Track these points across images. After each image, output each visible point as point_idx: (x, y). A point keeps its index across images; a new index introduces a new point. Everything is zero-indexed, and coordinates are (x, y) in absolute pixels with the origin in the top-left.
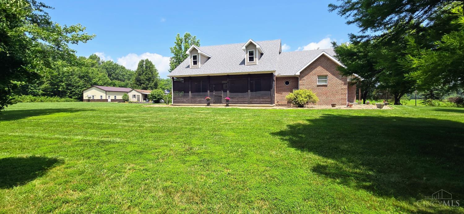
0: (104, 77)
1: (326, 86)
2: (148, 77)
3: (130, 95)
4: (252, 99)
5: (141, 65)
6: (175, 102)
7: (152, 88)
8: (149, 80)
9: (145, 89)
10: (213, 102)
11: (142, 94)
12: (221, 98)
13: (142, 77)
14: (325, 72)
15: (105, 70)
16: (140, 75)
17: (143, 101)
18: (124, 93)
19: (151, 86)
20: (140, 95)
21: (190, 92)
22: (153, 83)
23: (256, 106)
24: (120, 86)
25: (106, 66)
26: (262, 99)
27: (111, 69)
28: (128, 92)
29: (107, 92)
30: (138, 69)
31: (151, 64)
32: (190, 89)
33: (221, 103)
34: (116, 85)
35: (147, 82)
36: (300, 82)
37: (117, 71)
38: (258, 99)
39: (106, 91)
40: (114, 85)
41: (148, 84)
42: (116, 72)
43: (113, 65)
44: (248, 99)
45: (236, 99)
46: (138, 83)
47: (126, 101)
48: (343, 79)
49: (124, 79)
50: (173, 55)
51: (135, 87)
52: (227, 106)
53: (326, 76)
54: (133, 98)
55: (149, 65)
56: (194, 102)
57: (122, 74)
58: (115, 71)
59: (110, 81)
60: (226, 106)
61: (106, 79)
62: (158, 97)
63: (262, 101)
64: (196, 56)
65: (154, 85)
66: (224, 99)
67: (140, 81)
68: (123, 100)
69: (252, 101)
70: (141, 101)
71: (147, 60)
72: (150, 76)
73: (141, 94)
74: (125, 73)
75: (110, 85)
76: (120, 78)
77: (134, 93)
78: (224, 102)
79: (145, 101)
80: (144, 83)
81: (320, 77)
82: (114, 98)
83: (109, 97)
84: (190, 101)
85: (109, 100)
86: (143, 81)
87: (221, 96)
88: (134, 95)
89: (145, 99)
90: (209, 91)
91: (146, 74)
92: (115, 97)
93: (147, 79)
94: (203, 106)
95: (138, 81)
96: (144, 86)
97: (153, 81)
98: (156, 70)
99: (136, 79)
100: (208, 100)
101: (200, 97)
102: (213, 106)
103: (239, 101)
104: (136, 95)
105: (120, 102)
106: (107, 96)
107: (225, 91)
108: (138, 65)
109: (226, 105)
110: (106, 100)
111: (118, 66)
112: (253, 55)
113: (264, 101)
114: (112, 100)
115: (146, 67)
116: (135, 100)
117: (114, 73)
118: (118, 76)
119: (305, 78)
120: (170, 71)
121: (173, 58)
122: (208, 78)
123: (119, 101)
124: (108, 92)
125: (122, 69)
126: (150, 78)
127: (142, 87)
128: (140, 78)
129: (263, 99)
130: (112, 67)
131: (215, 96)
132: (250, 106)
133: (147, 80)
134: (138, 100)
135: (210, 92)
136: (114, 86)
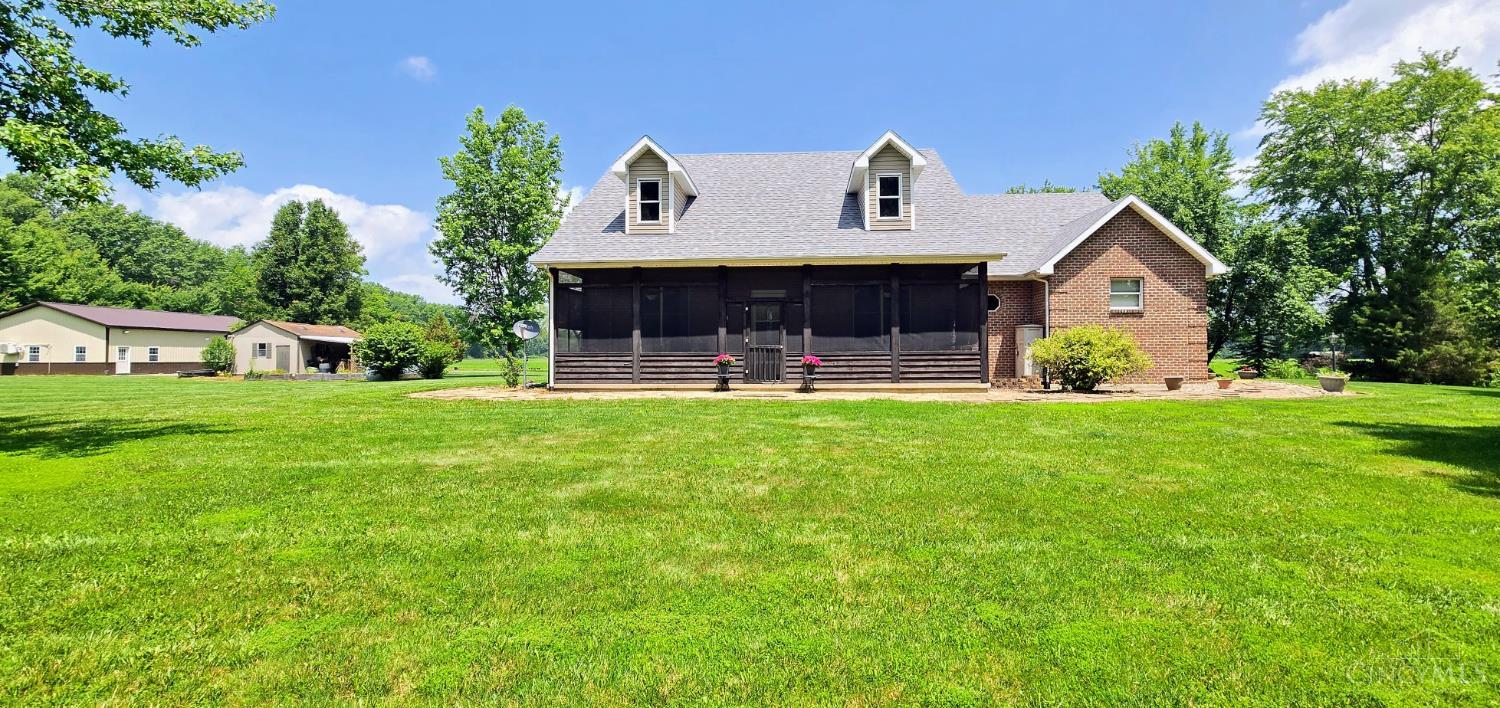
0: (92, 266)
1: (1138, 315)
2: (321, 272)
3: (242, 346)
4: (905, 363)
5: (287, 223)
6: (565, 376)
7: (337, 318)
8: (325, 283)
9: (310, 318)
10: (741, 376)
11: (299, 339)
12: (780, 358)
13: (293, 272)
14: (1135, 268)
15: (84, 238)
16: (283, 261)
17: (303, 371)
18: (208, 339)
19: (335, 306)
20: (294, 344)
21: (637, 333)
22: (343, 298)
23: (923, 390)
24: (167, 308)
25: (88, 224)
26: (946, 363)
27: (114, 235)
28: (230, 333)
29: (111, 331)
30: (274, 238)
31: (334, 221)
32: (636, 319)
33: (776, 376)
34: (148, 302)
35: (317, 292)
36: (1052, 301)
37: (145, 247)
38: (932, 363)
39: (108, 328)
40: (141, 303)
41: (321, 302)
42: (141, 250)
43: (125, 222)
44: (889, 363)
45: (841, 363)
46: (274, 295)
47: (223, 369)
48: (1192, 291)
49: (175, 279)
50: (452, 188)
51: (259, 311)
52: (804, 390)
53: (1137, 282)
54: (254, 355)
55: (322, 224)
56: (658, 376)
57: (167, 257)
58: (137, 246)
59: (121, 286)
60: (801, 390)
61: (101, 274)
62: (401, 354)
63: (947, 369)
64: (655, 185)
65: (347, 306)
66: (790, 364)
67: (284, 285)
68: (208, 364)
69: (907, 370)
70: (293, 371)
71: (318, 204)
72: (329, 268)
73: (296, 342)
74: (179, 255)
75: (120, 299)
76: (160, 273)
77: (260, 333)
78: (789, 376)
79: (313, 370)
80: (300, 297)
81: (1116, 282)
82: (145, 358)
83: (123, 351)
84: (636, 373)
85: (124, 367)
86: (300, 287)
87: (779, 351)
88: (262, 346)
89: (312, 362)
90: (722, 331)
91: (310, 260)
92: (154, 351)
93: (315, 279)
94: (699, 393)
95: (272, 287)
96: (304, 306)
97: (342, 288)
98: (355, 245)
99: (265, 278)
100: (723, 366)
101: (681, 353)
102: (742, 392)
103: (854, 370)
104: (270, 345)
105: (189, 375)
106: (114, 350)
107: (795, 330)
108: (275, 223)
109: (798, 386)
110: (110, 367)
111: (148, 224)
112: (897, 194)
113: (955, 369)
114: (137, 368)
115: (312, 234)
116: (267, 365)
117: (129, 251)
118: (150, 266)
119: (1067, 286)
120: (436, 248)
121: (451, 197)
122: (722, 278)
123: (187, 370)
124: (120, 331)
125: (171, 237)
126: (329, 277)
127: (291, 312)
128: (282, 274)
129: (951, 363)
130: (119, 228)
131: (751, 350)
132: (900, 390)
133: (314, 282)
134: (279, 366)
135: (728, 332)
136: (139, 305)
